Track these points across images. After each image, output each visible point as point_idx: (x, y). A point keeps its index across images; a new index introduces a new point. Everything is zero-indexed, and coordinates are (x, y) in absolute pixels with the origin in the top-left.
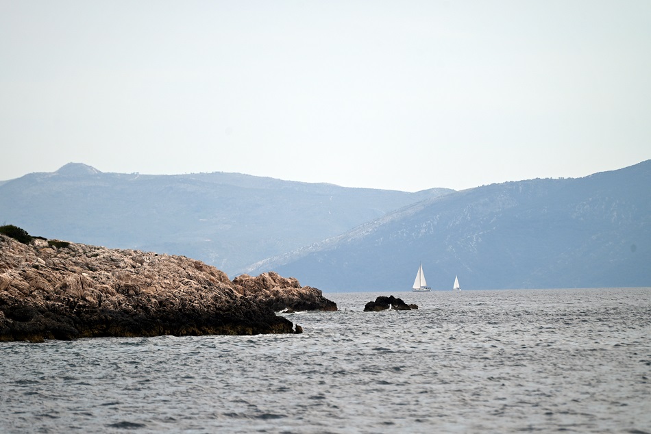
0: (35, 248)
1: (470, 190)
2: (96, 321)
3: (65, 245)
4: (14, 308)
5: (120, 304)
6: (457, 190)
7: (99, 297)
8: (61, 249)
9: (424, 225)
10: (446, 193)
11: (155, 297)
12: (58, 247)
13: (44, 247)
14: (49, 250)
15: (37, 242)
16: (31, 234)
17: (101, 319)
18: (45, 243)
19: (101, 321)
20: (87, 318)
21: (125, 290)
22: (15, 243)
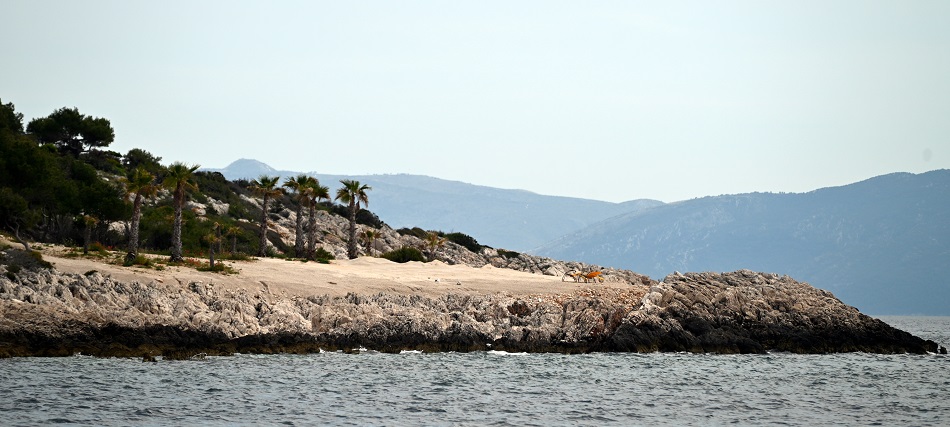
0: (485, 257)
1: (682, 202)
2: (765, 335)
3: (514, 255)
4: (689, 321)
5: (779, 320)
6: (667, 202)
7: (758, 312)
8: (511, 259)
9: (630, 240)
10: (654, 205)
11: (806, 314)
12: (508, 257)
13: (494, 256)
14: (500, 260)
15: (487, 251)
16: (481, 242)
17: (770, 334)
18: (495, 253)
19: (770, 336)
20: (758, 333)
21: (777, 306)
22: (466, 251)
